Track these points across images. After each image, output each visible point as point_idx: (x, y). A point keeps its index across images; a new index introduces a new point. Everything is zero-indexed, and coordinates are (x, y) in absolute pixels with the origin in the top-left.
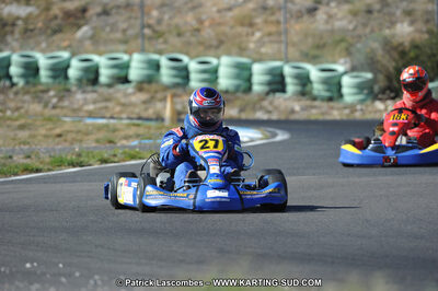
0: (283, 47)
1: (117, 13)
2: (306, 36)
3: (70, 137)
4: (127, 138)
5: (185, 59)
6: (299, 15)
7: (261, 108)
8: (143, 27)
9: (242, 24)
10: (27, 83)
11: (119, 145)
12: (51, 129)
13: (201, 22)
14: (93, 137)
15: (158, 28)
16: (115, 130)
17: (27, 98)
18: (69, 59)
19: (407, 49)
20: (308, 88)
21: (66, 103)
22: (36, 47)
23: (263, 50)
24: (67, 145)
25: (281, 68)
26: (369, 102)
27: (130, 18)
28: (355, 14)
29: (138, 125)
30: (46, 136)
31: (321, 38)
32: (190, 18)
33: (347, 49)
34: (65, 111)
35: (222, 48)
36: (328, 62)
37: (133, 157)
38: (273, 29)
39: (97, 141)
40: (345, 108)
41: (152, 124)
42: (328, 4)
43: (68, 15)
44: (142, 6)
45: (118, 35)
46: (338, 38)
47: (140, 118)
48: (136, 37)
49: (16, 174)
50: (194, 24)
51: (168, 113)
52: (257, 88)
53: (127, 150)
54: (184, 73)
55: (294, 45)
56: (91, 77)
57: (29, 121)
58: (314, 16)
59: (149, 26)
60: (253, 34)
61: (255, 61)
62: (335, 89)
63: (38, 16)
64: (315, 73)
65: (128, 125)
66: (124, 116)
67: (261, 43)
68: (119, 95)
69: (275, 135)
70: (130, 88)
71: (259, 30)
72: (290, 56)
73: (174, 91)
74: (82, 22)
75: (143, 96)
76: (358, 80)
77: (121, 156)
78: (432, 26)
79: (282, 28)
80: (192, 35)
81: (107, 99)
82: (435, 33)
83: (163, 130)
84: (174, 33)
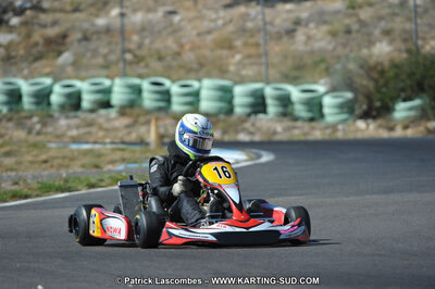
0: (263, 69)
1: (99, 39)
2: (285, 57)
3: (56, 162)
4: (113, 162)
5: (167, 83)
6: (278, 37)
7: (244, 130)
8: (125, 51)
9: (222, 47)
10: (10, 110)
11: (105, 169)
12: (37, 156)
13: (181, 46)
14: (79, 163)
15: (139, 53)
16: (99, 155)
17: (10, 124)
18: (52, 86)
19: (386, 68)
20: (289, 109)
21: (50, 129)
22: (19, 74)
23: (244, 72)
24: (53, 171)
25: (262, 90)
26: (350, 122)
27: (110, 43)
28: (333, 34)
29: (123, 150)
30: (32, 163)
31: (301, 59)
32: (170, 43)
33: (327, 69)
34: (49, 137)
35: (204, 71)
36: (308, 83)
38: (253, 51)
39: (83, 166)
40: (326, 128)
41: (137, 148)
42: (306, 25)
43: (49, 42)
44: (122, 31)
45: (100, 60)
46: (317, 58)
47: (123, 143)
48: (117, 62)
49: (5, 201)
50: (175, 47)
51: (152, 137)
52: (238, 110)
53: (113, 174)
54: (166, 97)
55: (274, 66)
56: (74, 103)
57: (15, 148)
58: (293, 37)
59: (130, 51)
60: (233, 56)
61: (236, 83)
62: (316, 109)
63: (19, 43)
64: (296, 93)
65: (114, 150)
66: (108, 140)
67: (241, 64)
68: (101, 120)
69: (259, 157)
70: (113, 113)
71: (239, 52)
72: (271, 78)
73: (157, 115)
74: (64, 48)
75: (125, 121)
76: (339, 100)
77: (107, 181)
78: (410, 45)
79: (262, 50)
80: (173, 59)
81: (90, 124)
82: (414, 52)
83: (148, 154)
84: (155, 58)
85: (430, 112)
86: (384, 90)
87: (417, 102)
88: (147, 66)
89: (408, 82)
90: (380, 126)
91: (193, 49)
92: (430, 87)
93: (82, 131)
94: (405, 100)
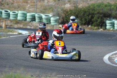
0: (35, 9)
2: (42, 6)
5: (9, 11)
6: (40, 1)
7: (29, 25)
9: (25, 3)
13: (14, 2)
15: (2, 2)
19: (68, 11)
20: (42, 20)
23: (30, 10)
25: (35, 14)
26: (58, 25)
28: (55, 1)
31: (46, 7)
33: (52, 10)
36: (47, 14)
38: (33, 4)
40: (51, 26)
46: (50, 7)
50: (12, 1)
51: (4, 26)
52: (28, 20)
54: (9, 15)
55: (38, 8)
58: (44, 1)
60: (27, 5)
61: (28, 13)
62: (49, 21)
64: (43, 16)
67: (29, 7)
71: (29, 4)
72: (37, 12)
73: (6, 20)
76: (55, 19)
78: (75, 5)
79: (35, 4)
80: (11, 5)
82: (76, 7)
83: (2, 30)
84: (6, 4)
85: (79, 24)
86: (67, 17)
88: (4, 6)
91: (16, 2)
92: (80, 17)
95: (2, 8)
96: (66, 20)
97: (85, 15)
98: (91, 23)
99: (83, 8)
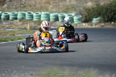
0: (58, 9)
1: (14, 1)
2: (64, 6)
3: (2, 34)
4: (18, 34)
5: (32, 13)
6: (62, 1)
7: (53, 25)
8: (21, 4)
9: (47, 3)
11: (16, 36)
13: (36, 3)
14: (9, 34)
15: (25, 5)
16: (14, 32)
18: (2, 13)
19: (91, 9)
23: (53, 10)
24: (2, 36)
25: (58, 15)
26: (81, 23)
27: (17, 2)
29: (21, 31)
31: (68, 7)
33: (75, 9)
34: (0, 27)
35: (42, 10)
36: (70, 13)
37: (20, 39)
38: (55, 4)
40: (75, 25)
41: (24, 30)
43: (1, 2)
45: (14, 7)
46: (72, 6)
47: (20, 29)
48: (19, 7)
50: (34, 3)
51: (28, 27)
52: (51, 20)
53: (18, 37)
54: (32, 17)
55: (61, 8)
56: (7, 18)
58: (66, 1)
59: (22, 4)
60: (50, 6)
61: (51, 13)
62: (72, 20)
64: (66, 16)
65: (18, 31)
66: (16, 28)
67: (52, 8)
68: (15, 23)
70: (18, 21)
71: (51, 5)
72: (60, 12)
73: (29, 21)
74: (4, 3)
75: (21, 23)
76: (78, 18)
77: (16, 39)
78: (97, 3)
79: (57, 4)
80: (34, 6)
81: (12, 24)
82: (98, 5)
83: (27, 32)
84: (29, 6)
85: (102, 21)
86: (90, 15)
87: (99, 18)
88: (27, 8)
89: (97, 13)
90: (89, 25)
91: (39, 4)
92: (102, 14)
93: (9, 25)
94: (95, 18)
95: (25, 10)
96: (89, 18)
97: (108, 12)
98: (114, 19)
99: (105, 5)
